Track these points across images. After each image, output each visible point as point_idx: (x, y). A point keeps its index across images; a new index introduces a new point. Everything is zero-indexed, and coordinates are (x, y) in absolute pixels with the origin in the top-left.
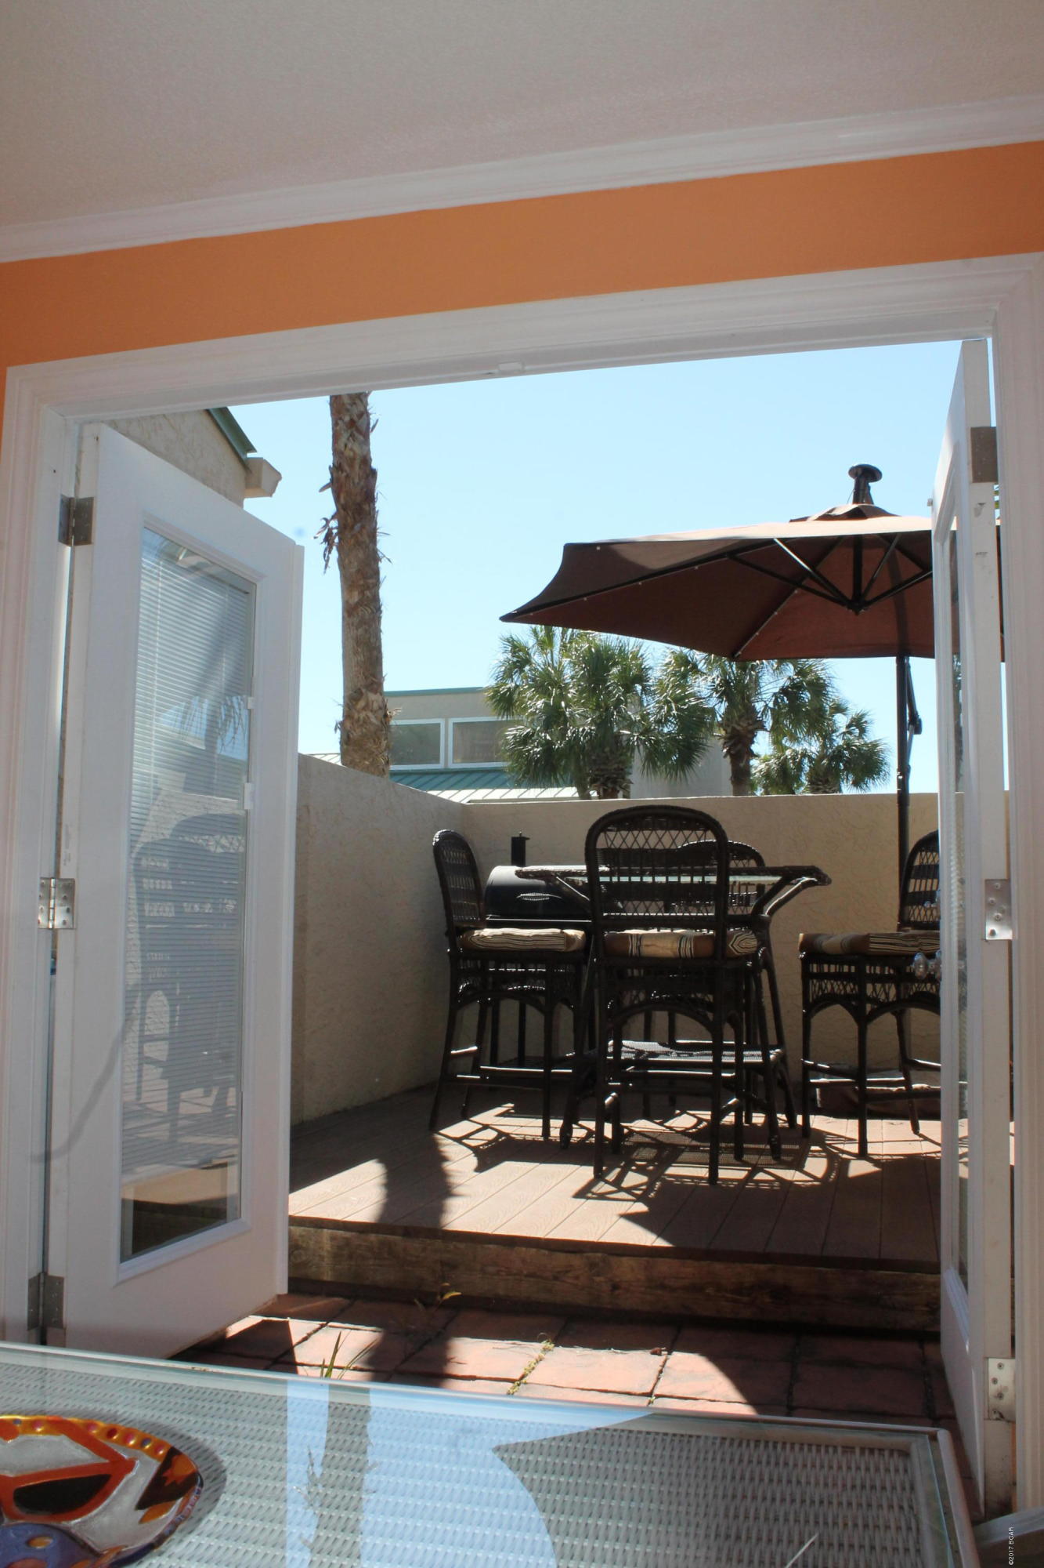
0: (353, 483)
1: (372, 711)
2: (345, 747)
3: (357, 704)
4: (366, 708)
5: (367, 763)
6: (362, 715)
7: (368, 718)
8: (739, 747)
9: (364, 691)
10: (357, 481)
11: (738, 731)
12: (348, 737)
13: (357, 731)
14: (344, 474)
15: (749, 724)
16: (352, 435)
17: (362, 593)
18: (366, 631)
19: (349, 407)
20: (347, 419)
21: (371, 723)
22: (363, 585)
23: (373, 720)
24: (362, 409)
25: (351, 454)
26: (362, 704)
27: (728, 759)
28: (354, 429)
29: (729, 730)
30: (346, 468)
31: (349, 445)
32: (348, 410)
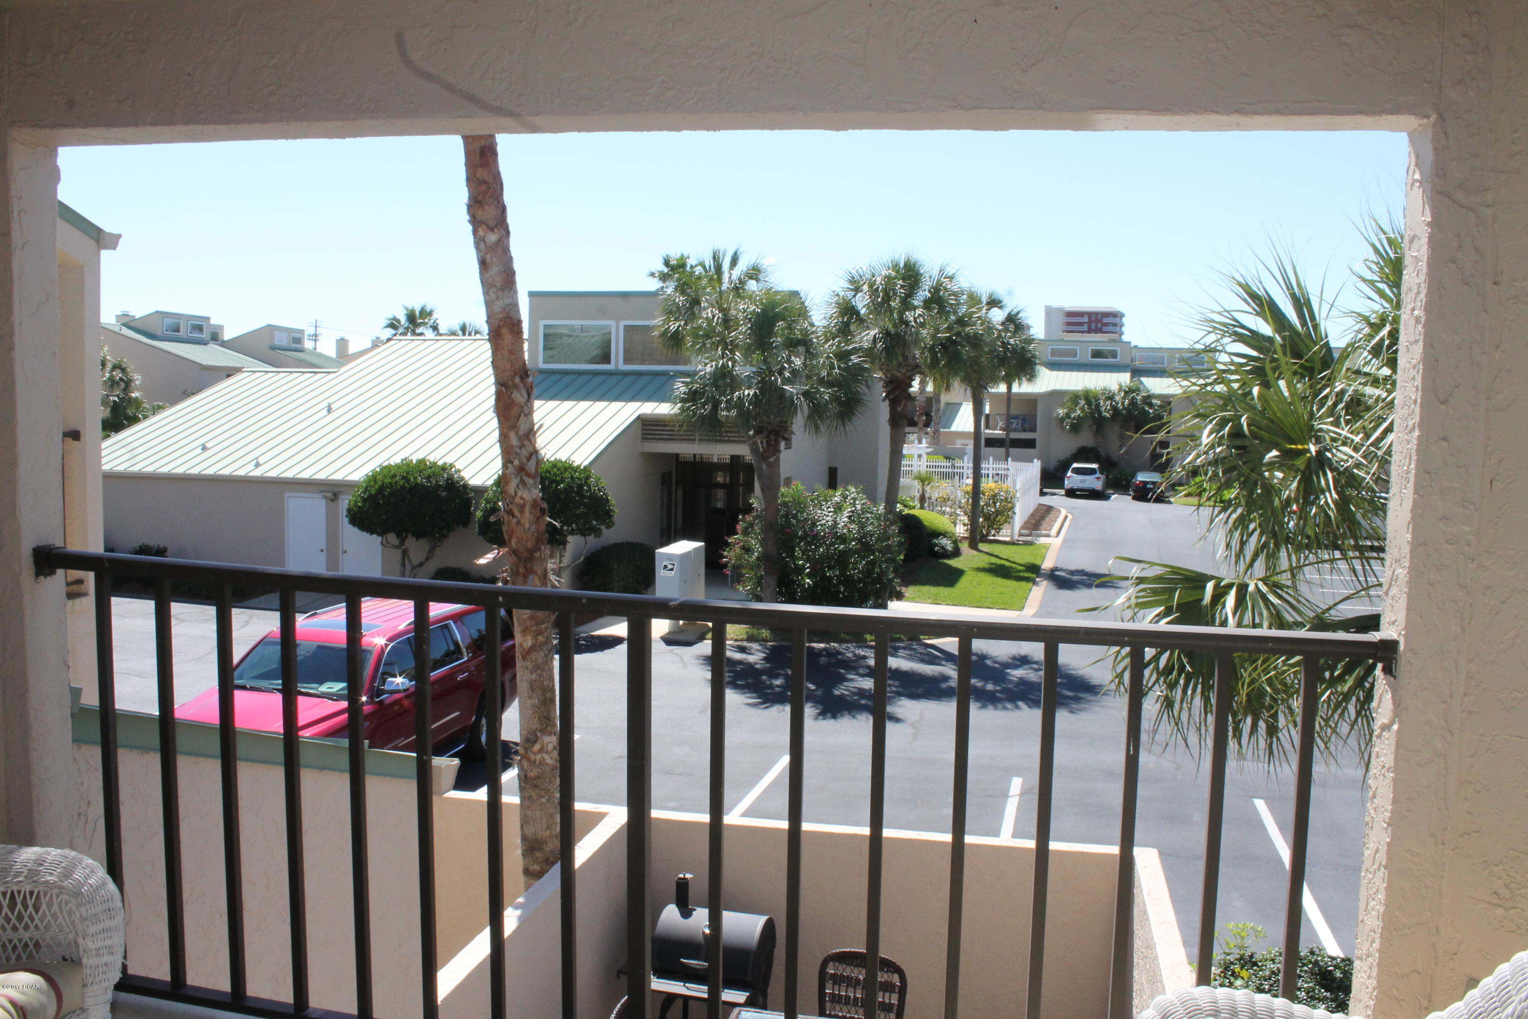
0: (524, 530)
1: (547, 752)
2: (523, 785)
3: (533, 747)
4: (541, 751)
5: (544, 800)
6: (538, 757)
7: (544, 759)
8: (897, 392)
9: (539, 734)
10: (527, 526)
11: (897, 377)
12: (526, 776)
13: (534, 771)
14: (515, 520)
15: (908, 371)
16: (522, 481)
17: (535, 637)
18: (540, 676)
19: (518, 450)
20: (516, 462)
21: (546, 764)
22: (536, 631)
23: (549, 761)
24: (531, 449)
25: (522, 502)
26: (537, 747)
27: (887, 402)
28: (523, 473)
29: (889, 375)
30: (517, 513)
31: (519, 494)
32: (517, 454)
